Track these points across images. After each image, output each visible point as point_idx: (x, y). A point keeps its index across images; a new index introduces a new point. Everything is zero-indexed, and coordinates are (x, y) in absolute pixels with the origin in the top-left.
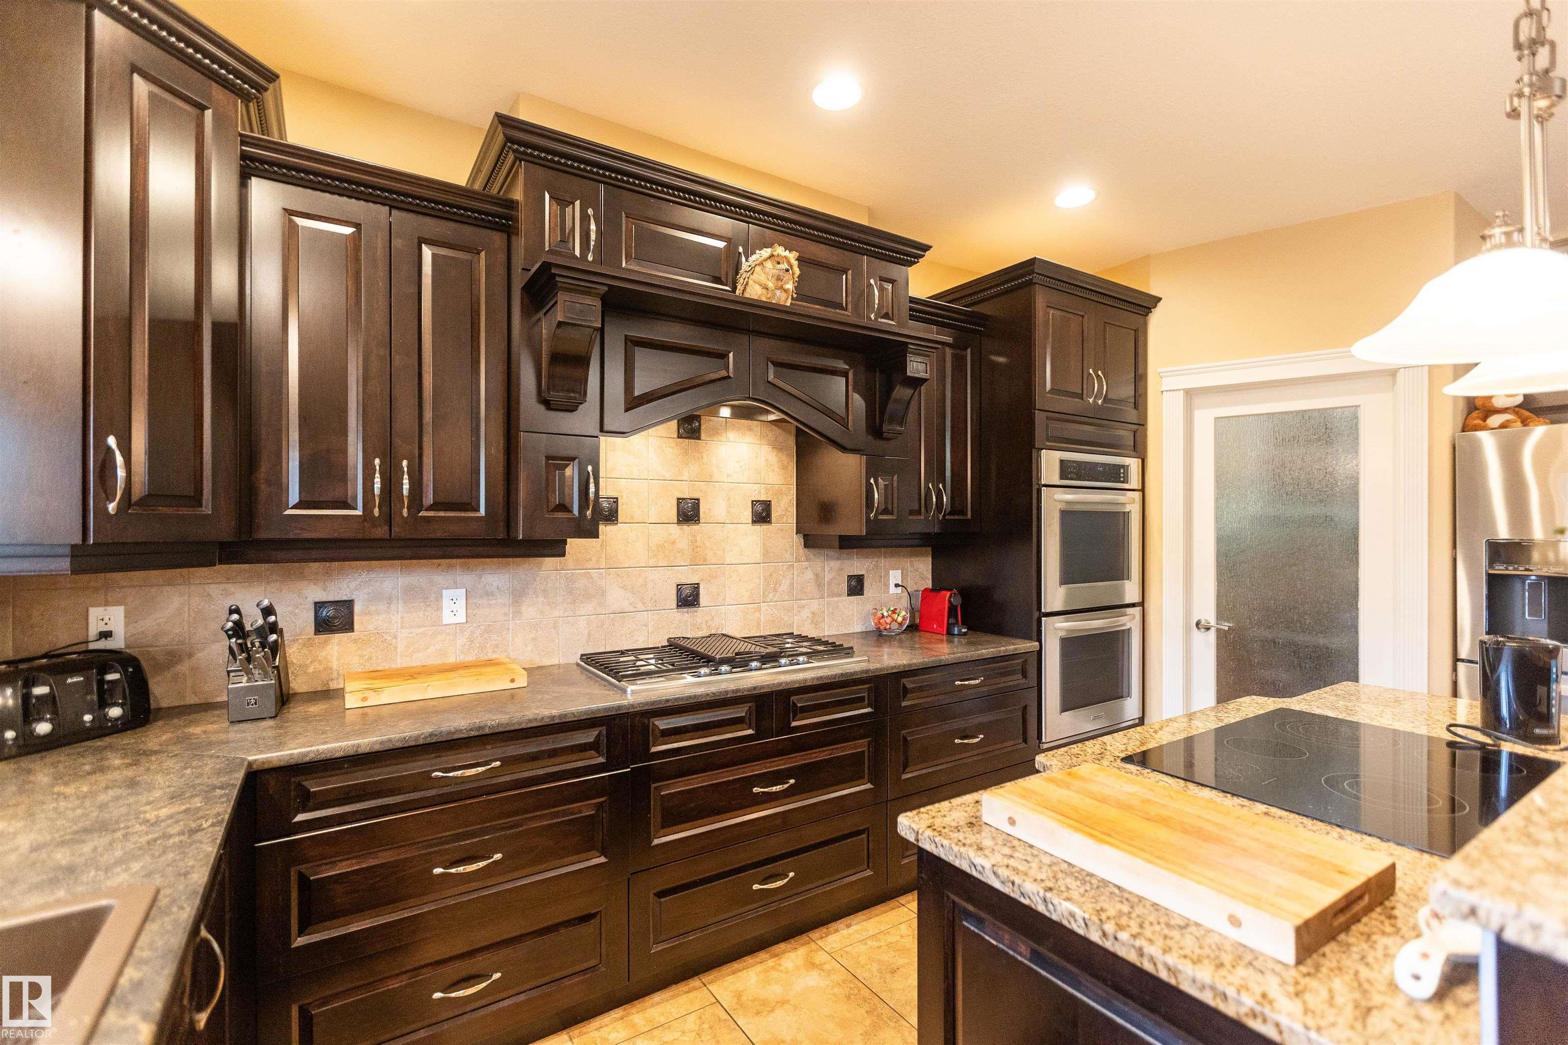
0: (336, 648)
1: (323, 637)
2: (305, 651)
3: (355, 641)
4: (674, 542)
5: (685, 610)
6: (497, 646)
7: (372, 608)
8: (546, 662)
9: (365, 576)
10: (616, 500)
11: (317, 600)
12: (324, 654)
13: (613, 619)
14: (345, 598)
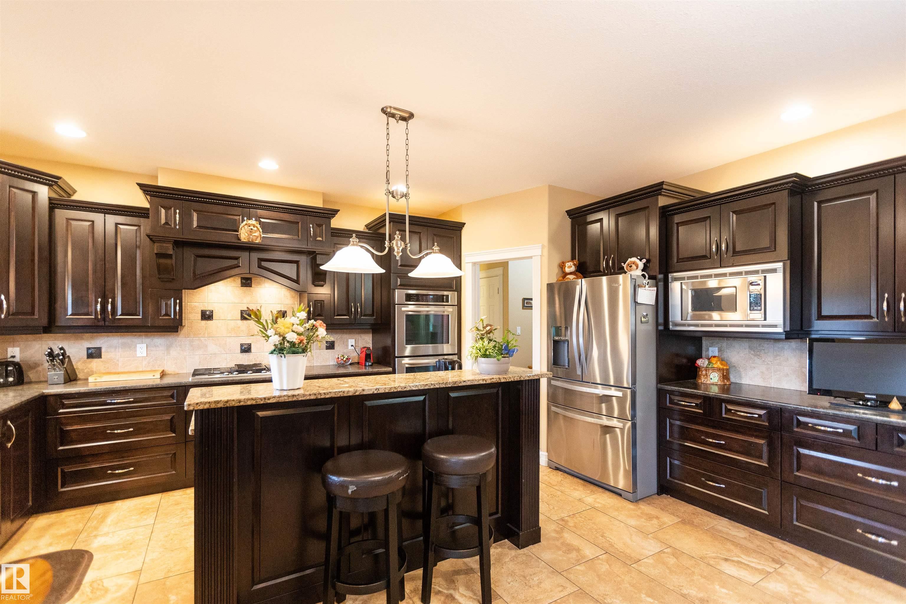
0: (95, 364)
1: (90, 360)
2: (83, 364)
3: (102, 361)
4: (239, 327)
5: (245, 354)
6: (160, 365)
7: (109, 350)
8: (181, 372)
9: (106, 339)
10: (212, 312)
11: (88, 347)
12: (90, 366)
13: (211, 357)
14: (98, 347)
